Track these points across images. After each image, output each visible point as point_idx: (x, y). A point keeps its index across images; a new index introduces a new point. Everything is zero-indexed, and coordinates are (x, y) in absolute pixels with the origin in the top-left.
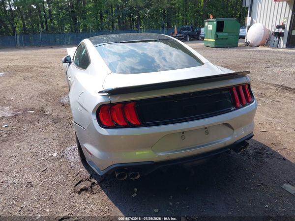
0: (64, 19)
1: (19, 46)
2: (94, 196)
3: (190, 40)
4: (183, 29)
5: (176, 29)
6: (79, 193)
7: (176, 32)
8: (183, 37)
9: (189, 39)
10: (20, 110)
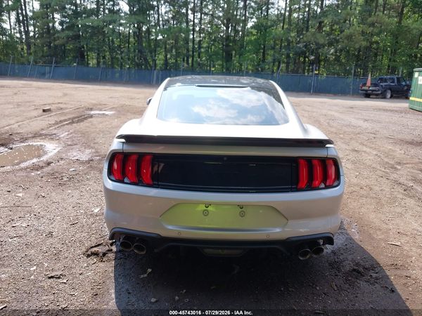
0: (216, 53)
1: (154, 82)
2: (101, 265)
3: (391, 97)
4: (382, 80)
5: (369, 78)
6: (88, 256)
7: (369, 83)
8: (379, 92)
9: (389, 95)
10: (99, 156)
